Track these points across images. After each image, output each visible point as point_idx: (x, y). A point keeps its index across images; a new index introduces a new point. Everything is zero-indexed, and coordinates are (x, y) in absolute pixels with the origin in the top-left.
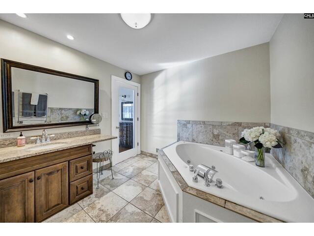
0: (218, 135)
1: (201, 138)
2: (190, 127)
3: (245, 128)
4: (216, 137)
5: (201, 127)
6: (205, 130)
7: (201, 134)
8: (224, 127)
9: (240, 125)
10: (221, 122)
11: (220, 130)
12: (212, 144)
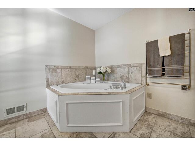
0: (78, 75)
1: (68, 79)
2: (59, 72)
3: (89, 69)
4: (77, 76)
5: (68, 71)
6: (71, 72)
7: (68, 76)
8: (81, 69)
9: (87, 68)
10: (80, 67)
11: (79, 71)
12: (75, 82)
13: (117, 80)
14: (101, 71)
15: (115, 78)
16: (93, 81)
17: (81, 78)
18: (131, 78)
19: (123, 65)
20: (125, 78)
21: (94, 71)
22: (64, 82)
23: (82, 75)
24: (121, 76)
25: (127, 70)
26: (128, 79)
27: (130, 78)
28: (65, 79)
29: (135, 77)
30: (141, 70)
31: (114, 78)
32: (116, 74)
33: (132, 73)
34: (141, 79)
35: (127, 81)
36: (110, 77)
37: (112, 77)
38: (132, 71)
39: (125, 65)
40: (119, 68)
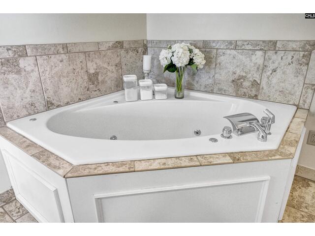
0: (96, 74)
2: (28, 69)
3: (127, 51)
4: (93, 78)
5: (61, 61)
6: (71, 67)
7: (64, 80)
8: (103, 53)
9: (122, 47)
10: (98, 43)
11: (98, 61)
12: (89, 98)
13: (220, 90)
14: (176, 61)
15: (215, 83)
16: (146, 94)
17: (103, 82)
18: (269, 85)
19: (249, 42)
20: (246, 84)
21: (147, 59)
22: (52, 104)
23: (109, 73)
24: (236, 76)
25: (260, 62)
26: (258, 90)
27: (265, 88)
28: (55, 92)
29: (282, 84)
30: (308, 64)
31: (210, 81)
32: (217, 70)
33: (274, 71)
34: (298, 93)
35: (253, 93)
36: (197, 79)
37: (204, 79)
38: (276, 65)
39: (255, 43)
40: (234, 52)
